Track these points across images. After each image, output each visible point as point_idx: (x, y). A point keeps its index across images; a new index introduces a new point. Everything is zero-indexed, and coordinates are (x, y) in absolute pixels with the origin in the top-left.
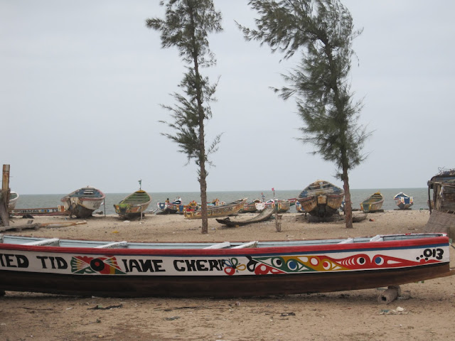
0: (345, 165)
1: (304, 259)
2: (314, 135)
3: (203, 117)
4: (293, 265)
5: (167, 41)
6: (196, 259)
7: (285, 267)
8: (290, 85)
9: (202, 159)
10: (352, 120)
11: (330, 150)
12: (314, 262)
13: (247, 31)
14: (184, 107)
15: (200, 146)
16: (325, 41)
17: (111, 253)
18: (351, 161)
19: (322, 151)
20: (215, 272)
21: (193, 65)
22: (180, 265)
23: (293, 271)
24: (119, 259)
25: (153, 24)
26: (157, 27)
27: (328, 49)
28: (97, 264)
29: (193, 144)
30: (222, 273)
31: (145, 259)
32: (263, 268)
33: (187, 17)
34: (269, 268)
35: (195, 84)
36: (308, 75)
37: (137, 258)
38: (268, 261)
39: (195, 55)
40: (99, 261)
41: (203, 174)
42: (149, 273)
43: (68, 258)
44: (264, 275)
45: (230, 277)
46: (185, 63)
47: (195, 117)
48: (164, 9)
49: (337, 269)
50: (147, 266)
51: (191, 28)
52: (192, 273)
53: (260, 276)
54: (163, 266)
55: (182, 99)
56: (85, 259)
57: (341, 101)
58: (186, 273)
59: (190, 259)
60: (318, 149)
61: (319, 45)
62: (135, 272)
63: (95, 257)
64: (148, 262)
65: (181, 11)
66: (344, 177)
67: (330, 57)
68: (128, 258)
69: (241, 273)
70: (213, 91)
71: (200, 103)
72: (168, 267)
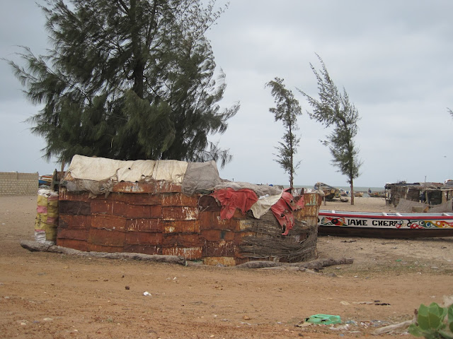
0: (352, 177)
1: (434, 222)
2: (338, 163)
3: (292, 152)
4: (428, 225)
5: (277, 118)
6: (383, 220)
7: (425, 226)
8: (328, 140)
9: (292, 171)
10: (354, 157)
11: (345, 169)
12: (439, 223)
13: (311, 115)
14: (283, 148)
15: (291, 166)
16: (344, 121)
17: (342, 216)
18: (354, 176)
19: (342, 170)
20: (392, 227)
21: (289, 129)
22: (375, 223)
23: (428, 227)
24: (346, 219)
25: (272, 110)
26: (274, 111)
27: (345, 124)
28: (335, 221)
29: (288, 164)
30: (395, 227)
31: (359, 219)
32: (414, 226)
33: (286, 107)
34: (417, 226)
35: (290, 138)
36: (336, 136)
37: (355, 219)
38: (417, 223)
39: (290, 124)
40: (337, 220)
41: (292, 179)
42: (359, 226)
43: (321, 218)
44: (414, 229)
45: (398, 229)
46: (285, 128)
47: (289, 153)
48: (277, 104)
49: (448, 227)
50: (359, 223)
51: (288, 113)
52: (381, 227)
53: (412, 229)
54: (367, 223)
55: (282, 144)
56: (329, 219)
57: (350, 148)
58: (378, 227)
59: (380, 220)
60: (340, 169)
61: (341, 123)
62: (353, 225)
63: (335, 218)
64: (360, 221)
65: (284, 105)
66: (351, 182)
67: (346, 128)
68: (351, 219)
69: (403, 227)
70: (298, 142)
71: (292, 146)
72: (369, 224)
